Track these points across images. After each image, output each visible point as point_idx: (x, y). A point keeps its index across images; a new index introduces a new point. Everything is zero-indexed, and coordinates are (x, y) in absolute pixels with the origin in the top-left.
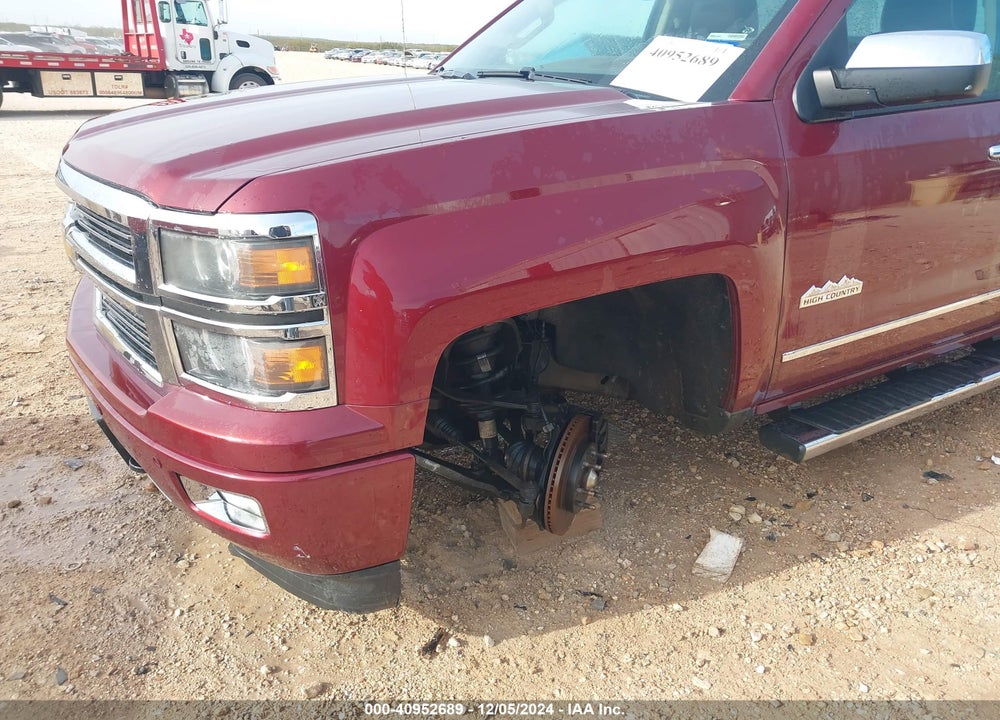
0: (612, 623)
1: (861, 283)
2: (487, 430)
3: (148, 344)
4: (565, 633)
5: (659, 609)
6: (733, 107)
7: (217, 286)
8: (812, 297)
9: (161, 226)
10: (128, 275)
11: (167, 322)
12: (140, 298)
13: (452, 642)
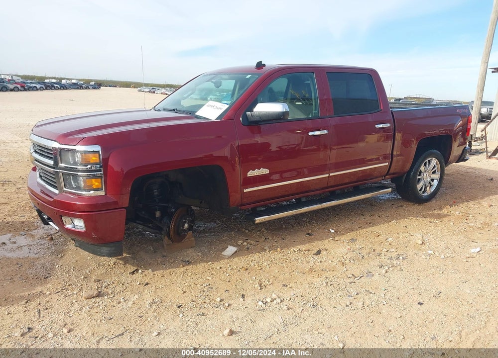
0: (190, 267)
1: (268, 170)
2: (158, 214)
3: (55, 183)
4: (174, 269)
5: (205, 264)
6: (223, 121)
7: (75, 163)
8: (251, 174)
9: (62, 149)
10: (51, 162)
11: (61, 174)
12: (54, 168)
13: (140, 271)
